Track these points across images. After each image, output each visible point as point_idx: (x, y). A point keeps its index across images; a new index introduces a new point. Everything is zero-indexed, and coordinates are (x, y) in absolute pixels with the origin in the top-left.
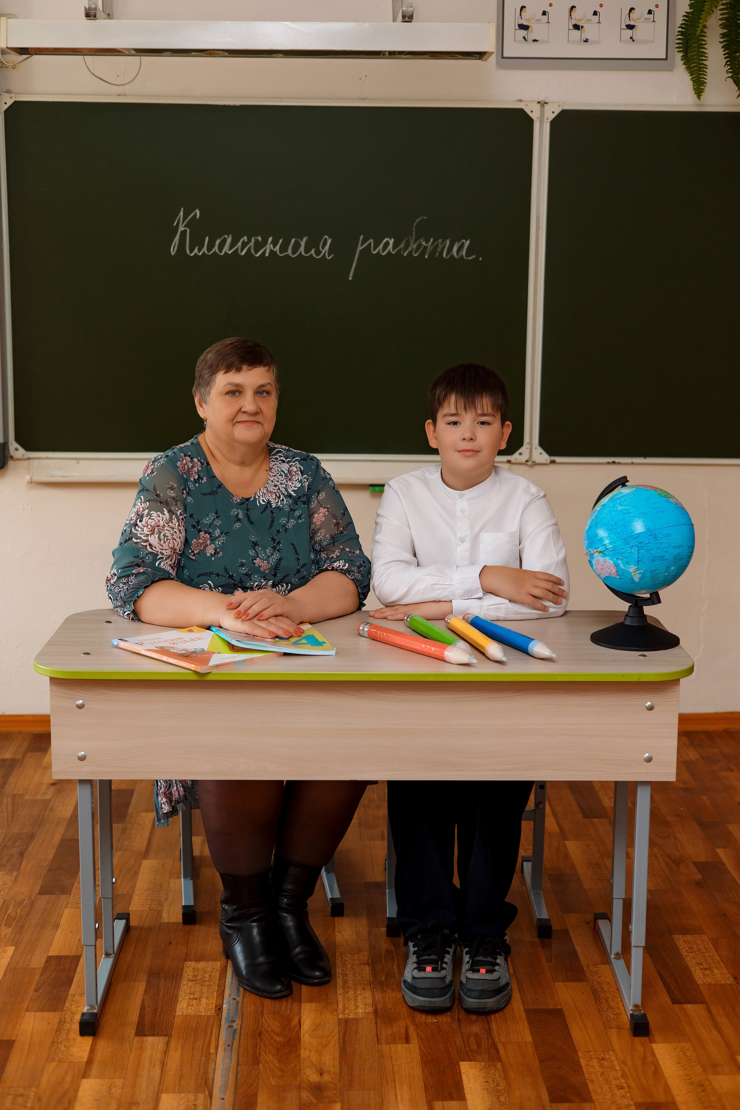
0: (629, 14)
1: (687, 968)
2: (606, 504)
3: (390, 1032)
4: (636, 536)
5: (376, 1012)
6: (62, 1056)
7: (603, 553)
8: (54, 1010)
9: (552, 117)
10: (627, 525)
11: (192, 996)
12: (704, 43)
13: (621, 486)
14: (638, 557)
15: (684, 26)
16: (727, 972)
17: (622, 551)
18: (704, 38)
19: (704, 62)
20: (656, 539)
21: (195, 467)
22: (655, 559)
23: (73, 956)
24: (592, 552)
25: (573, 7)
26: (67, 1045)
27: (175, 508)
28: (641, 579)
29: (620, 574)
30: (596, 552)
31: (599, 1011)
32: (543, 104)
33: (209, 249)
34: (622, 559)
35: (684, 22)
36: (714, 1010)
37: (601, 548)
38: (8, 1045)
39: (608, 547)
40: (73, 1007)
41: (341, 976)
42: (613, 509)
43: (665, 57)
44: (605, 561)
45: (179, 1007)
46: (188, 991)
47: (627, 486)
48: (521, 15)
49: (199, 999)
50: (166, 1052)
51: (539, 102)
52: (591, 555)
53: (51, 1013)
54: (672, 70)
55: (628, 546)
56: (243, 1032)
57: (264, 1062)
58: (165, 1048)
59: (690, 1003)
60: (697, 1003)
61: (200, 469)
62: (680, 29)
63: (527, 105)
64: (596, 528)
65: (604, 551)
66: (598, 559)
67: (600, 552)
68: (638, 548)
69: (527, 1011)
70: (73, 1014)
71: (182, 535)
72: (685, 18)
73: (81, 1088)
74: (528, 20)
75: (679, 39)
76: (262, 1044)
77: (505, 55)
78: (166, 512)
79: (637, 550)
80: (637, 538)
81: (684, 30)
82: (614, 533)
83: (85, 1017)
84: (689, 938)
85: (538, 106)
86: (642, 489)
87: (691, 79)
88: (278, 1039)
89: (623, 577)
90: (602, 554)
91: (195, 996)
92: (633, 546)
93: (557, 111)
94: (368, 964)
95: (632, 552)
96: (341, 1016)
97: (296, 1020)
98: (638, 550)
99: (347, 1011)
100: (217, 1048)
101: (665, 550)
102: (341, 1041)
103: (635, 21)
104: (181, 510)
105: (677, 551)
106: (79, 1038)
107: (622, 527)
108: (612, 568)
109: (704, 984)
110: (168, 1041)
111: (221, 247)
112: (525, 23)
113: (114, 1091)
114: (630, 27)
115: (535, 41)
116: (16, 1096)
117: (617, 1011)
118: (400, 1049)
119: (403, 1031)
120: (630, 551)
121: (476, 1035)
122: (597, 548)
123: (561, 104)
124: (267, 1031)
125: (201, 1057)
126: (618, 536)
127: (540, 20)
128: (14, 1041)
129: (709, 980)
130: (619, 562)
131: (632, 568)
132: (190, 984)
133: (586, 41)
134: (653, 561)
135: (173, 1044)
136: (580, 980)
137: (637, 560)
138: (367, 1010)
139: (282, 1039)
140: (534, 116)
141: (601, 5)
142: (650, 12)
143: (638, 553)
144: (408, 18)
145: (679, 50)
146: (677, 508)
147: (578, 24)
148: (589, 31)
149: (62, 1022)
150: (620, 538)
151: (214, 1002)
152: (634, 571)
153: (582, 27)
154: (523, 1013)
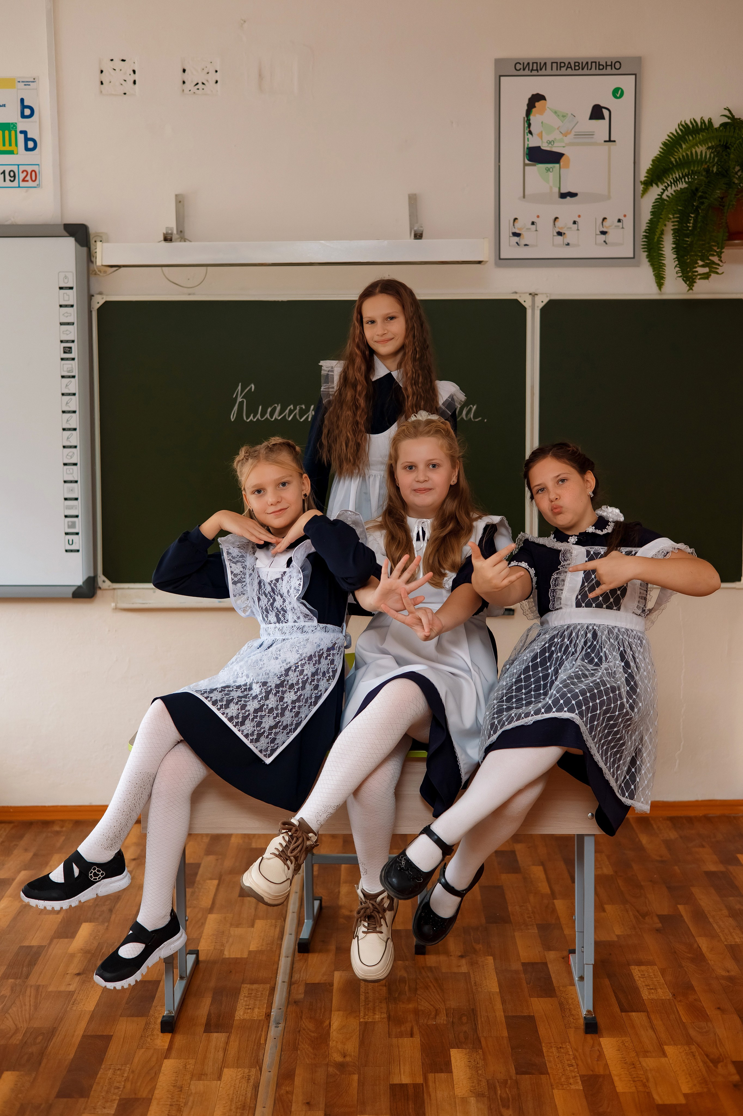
0: (602, 223)
1: (637, 988)
3: (399, 1030)
5: (389, 1018)
6: (148, 1045)
8: (142, 1016)
9: (541, 305)
11: (247, 1007)
12: (662, 246)
15: (647, 231)
16: (668, 991)
18: (662, 243)
19: (663, 262)
23: (155, 981)
25: (556, 218)
26: (152, 1038)
31: (563, 1017)
32: (533, 295)
33: (262, 416)
35: (647, 228)
36: (653, 1017)
38: (108, 1038)
40: (156, 1014)
41: (363, 994)
43: (632, 256)
45: (237, 1013)
46: (244, 1003)
48: (514, 225)
49: (253, 1009)
50: (227, 1043)
51: (530, 294)
53: (140, 1018)
54: (638, 266)
56: (286, 1030)
57: (301, 1049)
58: (226, 1041)
59: (635, 1012)
60: (641, 1012)
62: (645, 234)
63: (520, 297)
69: (506, 1017)
70: (156, 1018)
72: (648, 225)
73: (164, 1065)
74: (519, 229)
75: (644, 242)
76: (300, 1038)
77: (502, 257)
81: (647, 234)
83: (165, 1019)
84: (643, 968)
85: (530, 297)
87: (654, 275)
88: (313, 1034)
91: (250, 1007)
93: (546, 301)
94: (386, 986)
96: (362, 1020)
97: (327, 1022)
99: (367, 1017)
100: (266, 1040)
102: (361, 1036)
103: (607, 227)
106: (161, 1034)
109: (649, 999)
110: (229, 1036)
111: (272, 415)
112: (518, 231)
113: (188, 1067)
114: (604, 233)
115: (526, 245)
116: (115, 1069)
117: (577, 1017)
118: (406, 1041)
119: (409, 1029)
121: (465, 1032)
123: (548, 295)
124: (304, 1029)
125: (254, 1045)
127: (530, 229)
128: (112, 1035)
129: (652, 996)
132: (246, 999)
133: (568, 244)
135: (232, 1038)
136: (551, 997)
138: (382, 1016)
139: (316, 1035)
140: (527, 304)
141: (579, 216)
142: (619, 221)
144: (418, 236)
145: (644, 250)
147: (561, 231)
148: (570, 237)
149: (147, 1024)
151: (264, 1011)
153: (564, 234)
154: (504, 1019)
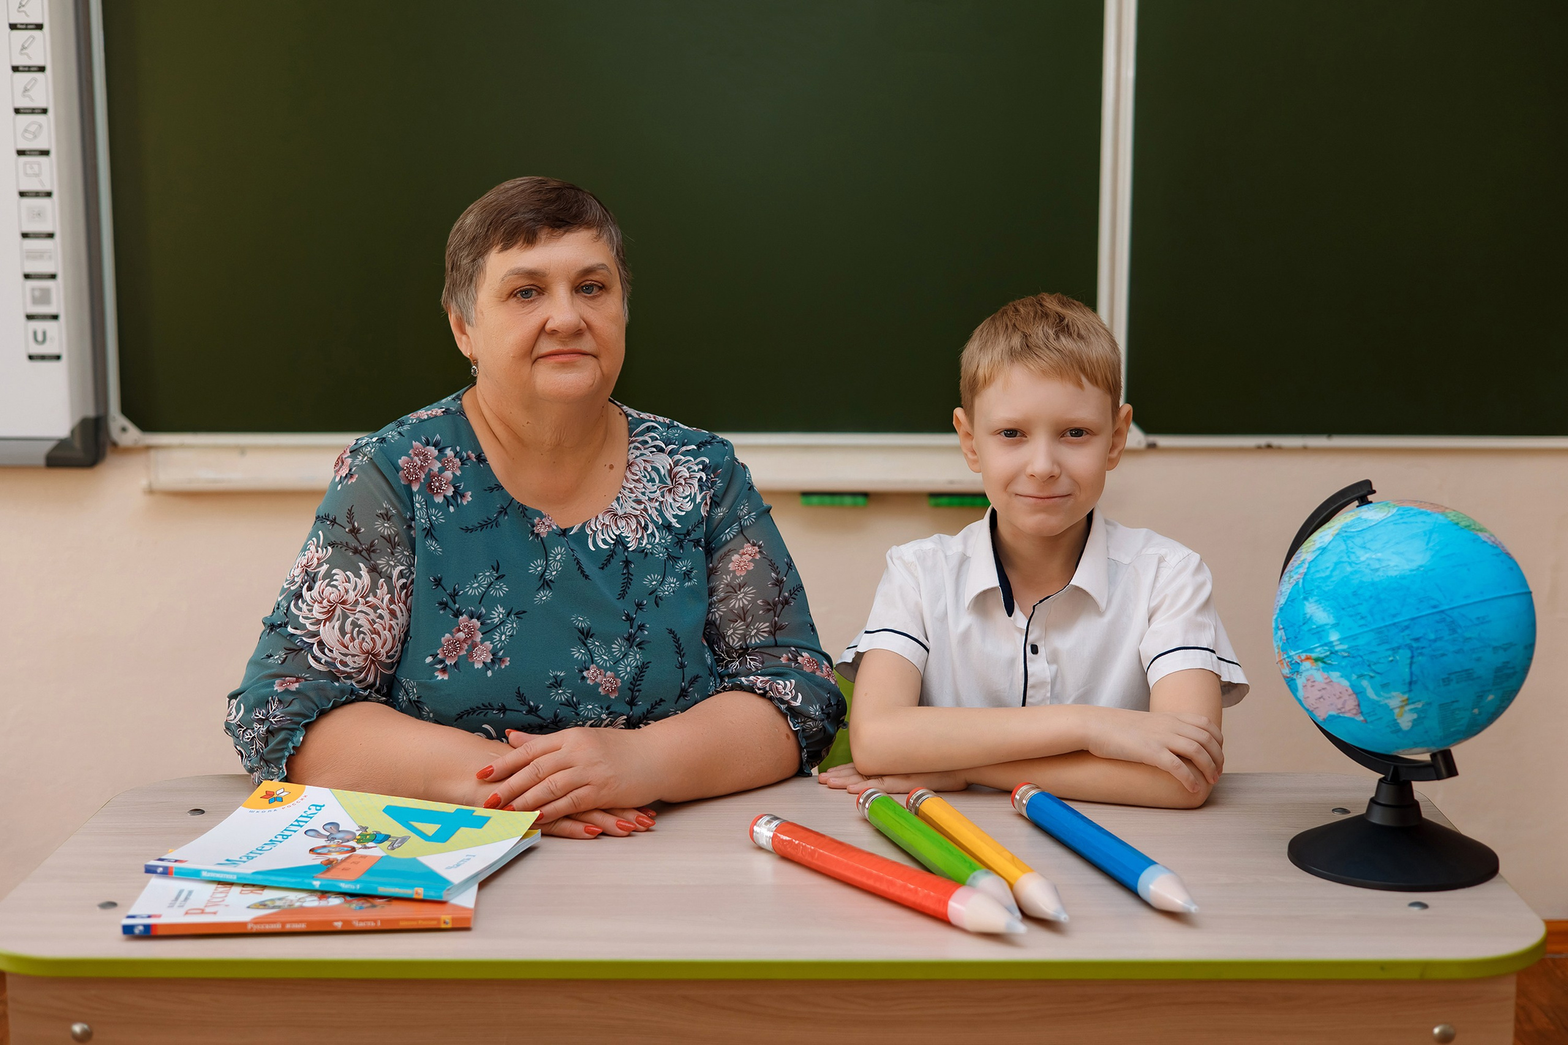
2: (1329, 548)
4: (1406, 624)
7: (1324, 662)
10: (1382, 596)
13: (1356, 503)
14: (1411, 674)
17: (1373, 658)
20: (1454, 631)
21: (447, 469)
22: (1453, 677)
24: (1296, 659)
27: (388, 561)
28: (1416, 723)
29: (1364, 709)
30: (1308, 658)
34: (1372, 677)
37: (1319, 649)
39: (1337, 648)
42: (1347, 559)
44: (1328, 680)
47: (1371, 502)
52: (1295, 667)
55: (1387, 646)
61: (458, 473)
64: (1306, 603)
65: (1327, 656)
66: (1312, 675)
67: (1317, 660)
68: (1412, 652)
71: (399, 622)
78: (364, 572)
79: (1409, 654)
80: (1407, 627)
82: (1351, 616)
86: (1412, 512)
89: (1374, 718)
90: (1321, 664)
92: (1399, 648)
95: (1397, 662)
98: (1412, 657)
101: (1474, 656)
104: (402, 565)
105: (1501, 658)
107: (1372, 601)
108: (1346, 697)
120: (1391, 659)
122: (1311, 650)
126: (1362, 622)
130: (1365, 683)
131: (1395, 700)
134: (1447, 681)
137: (1408, 680)
143: (1411, 664)
146: (1498, 555)
150: (1366, 629)
152: (1401, 704)
